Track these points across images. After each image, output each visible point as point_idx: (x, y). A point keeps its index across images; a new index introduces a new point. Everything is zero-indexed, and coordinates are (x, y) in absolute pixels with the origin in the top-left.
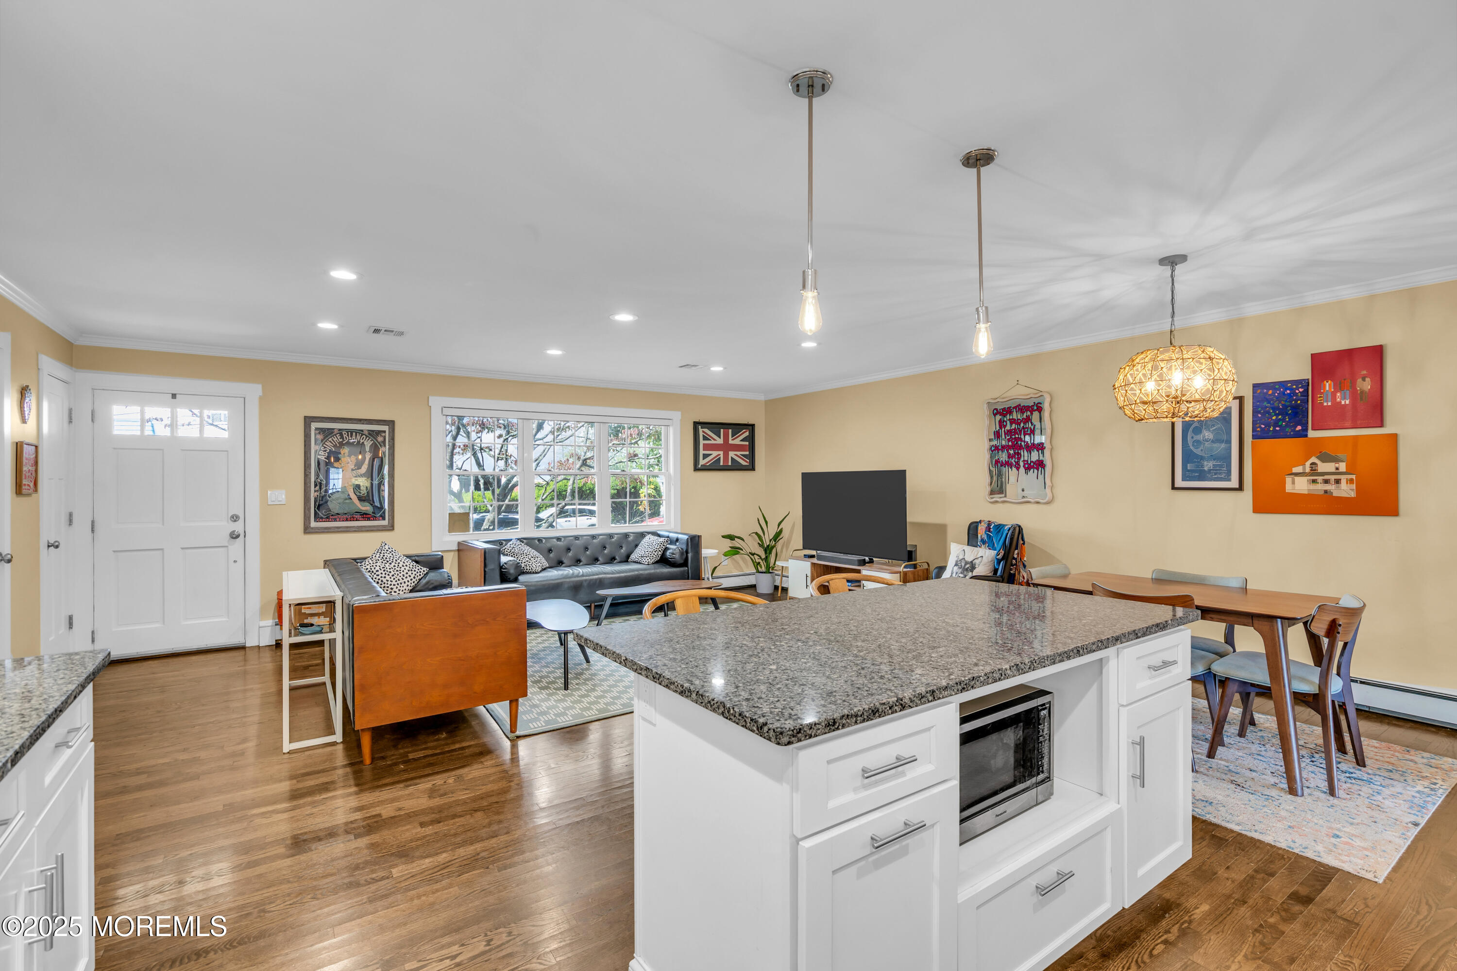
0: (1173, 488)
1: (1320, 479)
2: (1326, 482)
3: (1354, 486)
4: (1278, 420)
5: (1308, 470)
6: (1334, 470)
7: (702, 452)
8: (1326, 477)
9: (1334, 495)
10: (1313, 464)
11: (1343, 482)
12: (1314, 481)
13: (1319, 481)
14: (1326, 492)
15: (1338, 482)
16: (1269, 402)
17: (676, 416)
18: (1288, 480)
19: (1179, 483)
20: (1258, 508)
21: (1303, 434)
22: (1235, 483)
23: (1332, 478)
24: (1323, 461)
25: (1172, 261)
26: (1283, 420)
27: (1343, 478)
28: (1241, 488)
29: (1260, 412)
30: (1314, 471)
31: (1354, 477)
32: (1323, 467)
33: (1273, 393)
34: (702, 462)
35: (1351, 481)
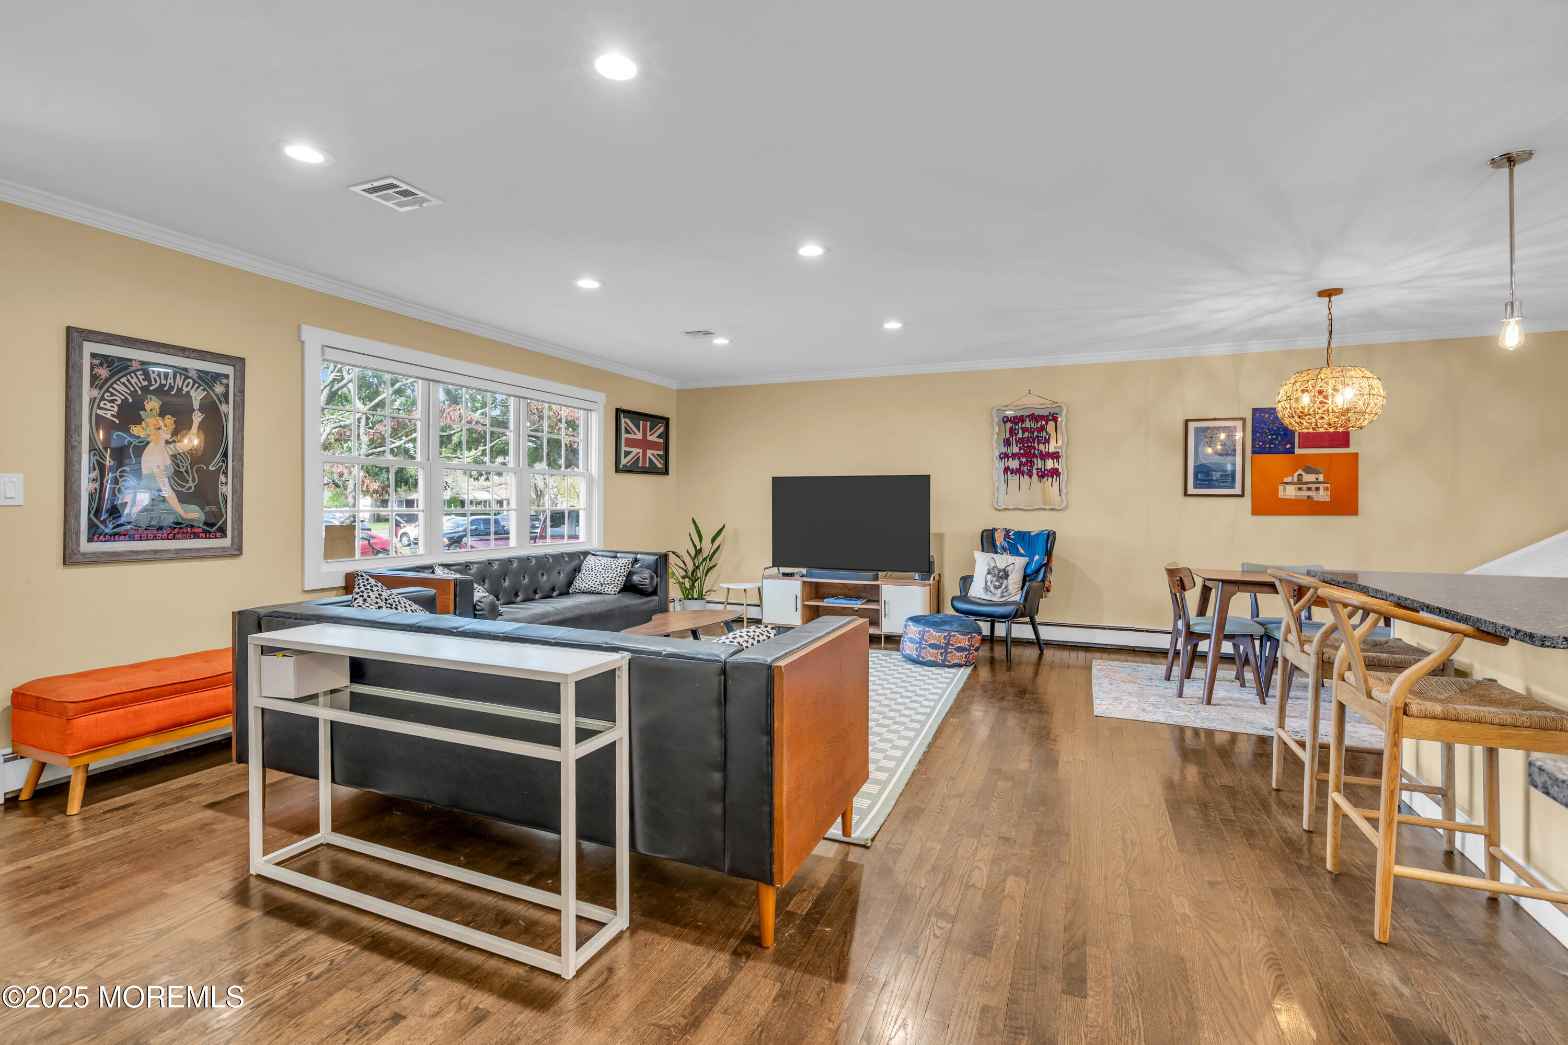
0: (1186, 494)
1: (1304, 487)
2: (1309, 489)
3: (1329, 493)
4: (1272, 439)
5: (1295, 480)
6: (1315, 480)
7: (624, 449)
8: (1309, 486)
9: (1315, 499)
10: (1300, 475)
11: (1321, 489)
12: (1300, 489)
13: (1304, 489)
14: (1309, 497)
15: (1317, 489)
16: (1266, 424)
17: (600, 398)
18: (1281, 487)
19: (1191, 490)
20: (1256, 511)
21: (1291, 451)
22: (1238, 490)
23: (1313, 486)
24: (1307, 473)
25: (1328, 293)
26: (1277, 439)
27: (1321, 486)
28: (1243, 495)
29: (1258, 432)
30: (1300, 481)
31: (1328, 485)
32: (1307, 478)
33: (1269, 417)
34: (624, 461)
35: (1327, 489)
